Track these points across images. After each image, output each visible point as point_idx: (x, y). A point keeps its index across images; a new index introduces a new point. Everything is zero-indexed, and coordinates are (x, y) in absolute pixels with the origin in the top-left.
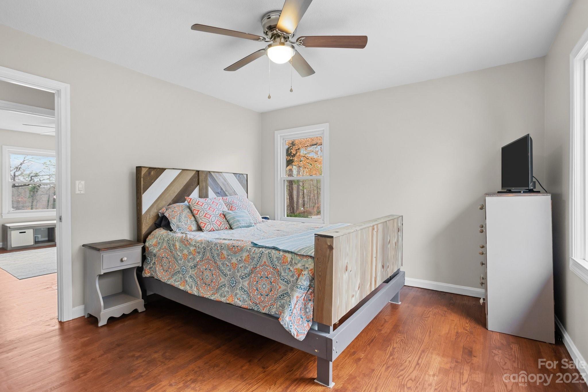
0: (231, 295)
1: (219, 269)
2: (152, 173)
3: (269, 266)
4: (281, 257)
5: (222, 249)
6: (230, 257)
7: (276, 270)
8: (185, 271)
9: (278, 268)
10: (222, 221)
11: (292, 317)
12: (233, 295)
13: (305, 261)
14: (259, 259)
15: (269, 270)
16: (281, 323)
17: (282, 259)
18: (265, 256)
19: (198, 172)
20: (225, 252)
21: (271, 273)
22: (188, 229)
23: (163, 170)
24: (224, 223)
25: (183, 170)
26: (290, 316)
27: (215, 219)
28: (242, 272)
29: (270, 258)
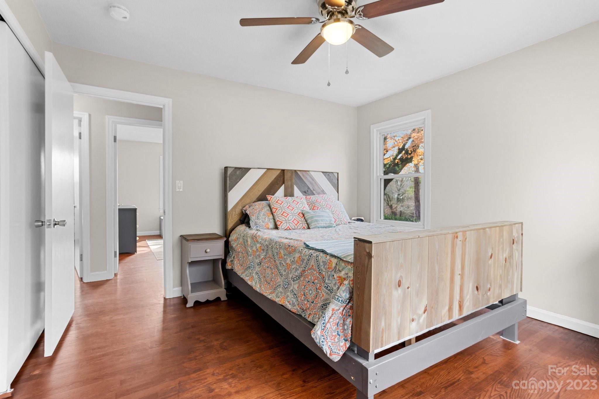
0: (283, 297)
1: (277, 267)
2: (238, 173)
3: (316, 270)
4: (327, 261)
5: (280, 248)
6: (285, 257)
7: (322, 276)
8: (253, 267)
9: (324, 273)
10: (300, 220)
11: (324, 332)
12: (285, 297)
13: (349, 269)
14: (308, 261)
15: (316, 275)
16: (312, 336)
17: (328, 264)
18: (313, 259)
19: (283, 171)
20: (282, 252)
21: (317, 278)
22: (265, 226)
23: (248, 169)
24: (301, 222)
25: (268, 169)
26: (322, 330)
27: (293, 218)
28: (293, 274)
29: (318, 261)
